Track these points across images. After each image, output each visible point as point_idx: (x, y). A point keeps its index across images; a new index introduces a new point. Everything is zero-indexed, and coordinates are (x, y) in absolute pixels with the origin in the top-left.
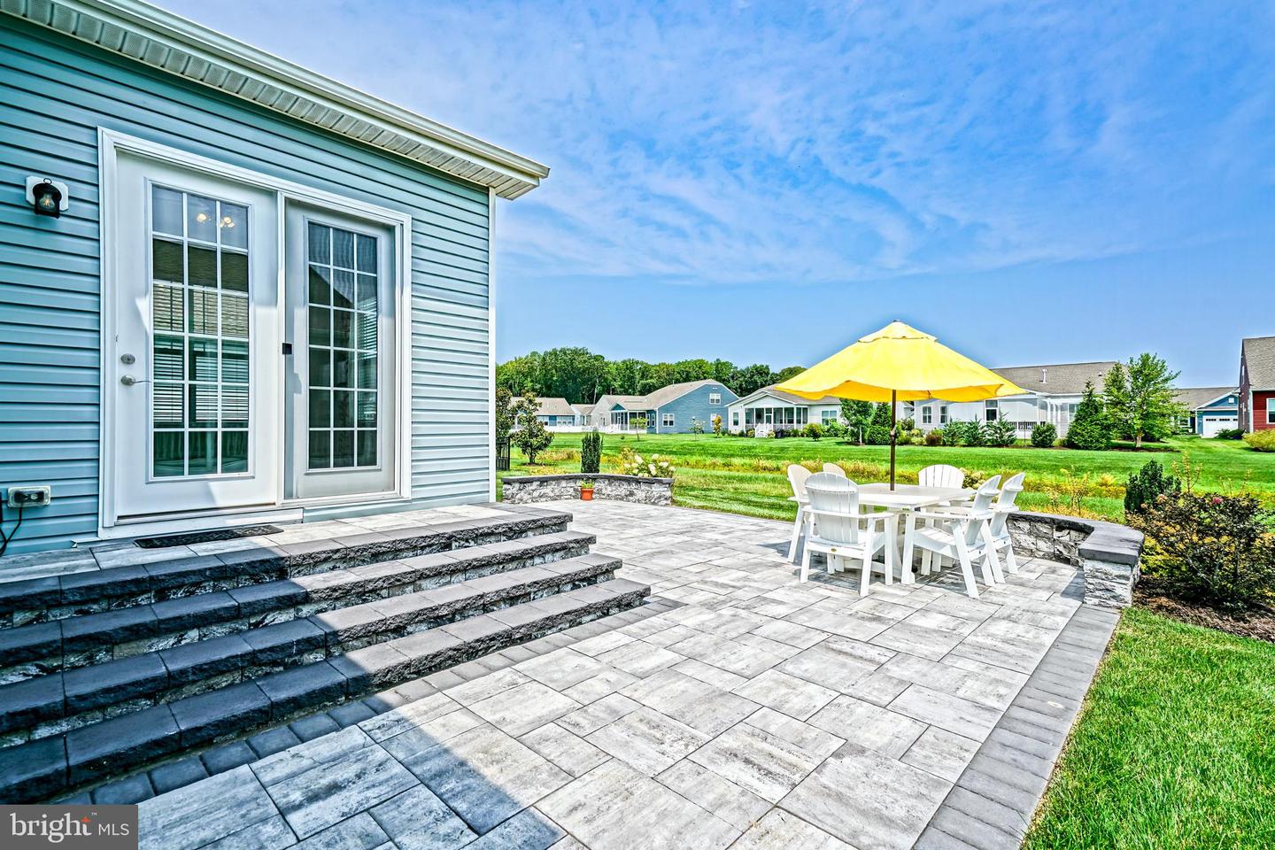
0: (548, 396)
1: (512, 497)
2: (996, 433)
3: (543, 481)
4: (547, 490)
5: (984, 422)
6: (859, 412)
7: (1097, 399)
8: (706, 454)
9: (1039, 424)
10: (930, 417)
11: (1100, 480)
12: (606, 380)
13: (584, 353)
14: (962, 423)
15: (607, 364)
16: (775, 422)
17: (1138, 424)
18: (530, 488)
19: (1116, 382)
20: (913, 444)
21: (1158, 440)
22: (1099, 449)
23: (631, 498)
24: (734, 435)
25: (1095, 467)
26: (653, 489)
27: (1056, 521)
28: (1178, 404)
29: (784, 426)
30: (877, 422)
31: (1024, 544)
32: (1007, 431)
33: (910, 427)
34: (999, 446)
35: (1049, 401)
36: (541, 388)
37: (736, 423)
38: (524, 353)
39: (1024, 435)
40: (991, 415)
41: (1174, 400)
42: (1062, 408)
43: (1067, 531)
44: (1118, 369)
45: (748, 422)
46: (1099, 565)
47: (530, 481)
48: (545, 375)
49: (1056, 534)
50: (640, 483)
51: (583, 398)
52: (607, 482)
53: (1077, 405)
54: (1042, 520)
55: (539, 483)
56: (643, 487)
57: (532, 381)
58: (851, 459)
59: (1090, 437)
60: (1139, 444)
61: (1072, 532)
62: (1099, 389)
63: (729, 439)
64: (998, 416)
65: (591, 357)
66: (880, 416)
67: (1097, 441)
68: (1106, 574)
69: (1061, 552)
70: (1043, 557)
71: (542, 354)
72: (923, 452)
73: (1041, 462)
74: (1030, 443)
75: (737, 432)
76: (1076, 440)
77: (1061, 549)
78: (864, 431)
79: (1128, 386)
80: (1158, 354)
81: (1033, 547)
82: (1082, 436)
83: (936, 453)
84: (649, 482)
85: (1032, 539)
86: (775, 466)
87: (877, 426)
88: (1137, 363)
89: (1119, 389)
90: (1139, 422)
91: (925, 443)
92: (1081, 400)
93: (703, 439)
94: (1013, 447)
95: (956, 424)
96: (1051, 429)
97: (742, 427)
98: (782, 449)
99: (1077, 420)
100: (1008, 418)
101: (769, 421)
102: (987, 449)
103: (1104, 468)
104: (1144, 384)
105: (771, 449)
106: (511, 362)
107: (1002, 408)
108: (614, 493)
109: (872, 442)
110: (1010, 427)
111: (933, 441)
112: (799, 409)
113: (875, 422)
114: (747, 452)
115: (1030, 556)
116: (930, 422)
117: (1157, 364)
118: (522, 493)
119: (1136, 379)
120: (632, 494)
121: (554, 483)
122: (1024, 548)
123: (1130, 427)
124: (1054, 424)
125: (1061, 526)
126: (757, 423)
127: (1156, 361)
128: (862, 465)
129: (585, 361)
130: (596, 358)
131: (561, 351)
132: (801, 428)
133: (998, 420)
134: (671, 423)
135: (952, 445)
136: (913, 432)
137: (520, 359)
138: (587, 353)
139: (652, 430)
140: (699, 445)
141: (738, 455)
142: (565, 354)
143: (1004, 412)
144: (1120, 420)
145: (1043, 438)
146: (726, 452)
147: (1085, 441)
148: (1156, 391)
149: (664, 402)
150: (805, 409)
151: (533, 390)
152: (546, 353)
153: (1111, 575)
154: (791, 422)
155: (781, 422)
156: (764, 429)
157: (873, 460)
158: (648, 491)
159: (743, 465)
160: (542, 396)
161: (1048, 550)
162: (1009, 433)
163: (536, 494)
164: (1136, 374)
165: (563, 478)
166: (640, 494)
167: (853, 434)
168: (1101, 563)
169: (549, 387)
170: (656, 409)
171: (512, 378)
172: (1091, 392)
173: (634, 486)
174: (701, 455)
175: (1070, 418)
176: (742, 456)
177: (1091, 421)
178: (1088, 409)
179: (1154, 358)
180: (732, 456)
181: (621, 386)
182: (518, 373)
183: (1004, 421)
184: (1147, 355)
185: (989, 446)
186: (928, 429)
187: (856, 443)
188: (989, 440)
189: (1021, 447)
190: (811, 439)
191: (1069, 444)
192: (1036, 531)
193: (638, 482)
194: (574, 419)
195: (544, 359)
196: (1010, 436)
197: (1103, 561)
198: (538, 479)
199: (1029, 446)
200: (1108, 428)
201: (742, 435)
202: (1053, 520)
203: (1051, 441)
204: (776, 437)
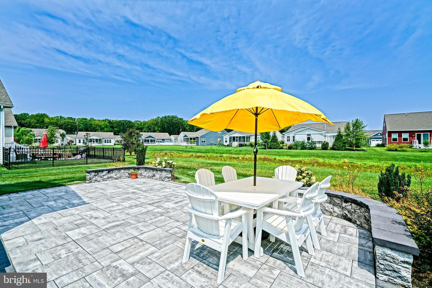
0: (163, 132)
1: (90, 179)
2: (310, 145)
3: (109, 171)
4: (113, 175)
5: (306, 141)
6: (266, 138)
7: (342, 134)
8: (214, 153)
9: (323, 142)
10: (289, 140)
11: (343, 161)
12: (184, 127)
13: (176, 117)
14: (300, 142)
15: (184, 121)
16: (239, 141)
17: (354, 142)
18: (101, 174)
19: (348, 128)
20: (284, 149)
21: (360, 147)
22: (342, 150)
23: (154, 177)
24: (225, 146)
25: (341, 157)
26: (163, 174)
27: (344, 198)
28: (366, 135)
29: (242, 143)
30: (272, 141)
31: (327, 209)
32: (314, 144)
33: (283, 143)
34: (311, 149)
35: (326, 134)
36: (161, 130)
37: (226, 142)
38: (155, 117)
39: (319, 146)
40: (309, 139)
41: (365, 134)
42: (331, 137)
43: (350, 204)
44: (348, 123)
45: (230, 141)
46: (389, 252)
47: (102, 171)
48: (162, 125)
49: (344, 205)
50: (157, 170)
51: (176, 133)
52: (144, 170)
53: (335, 136)
54: (337, 196)
55: (107, 172)
56: (159, 172)
57: (157, 127)
58: (263, 154)
59: (339, 146)
60: (354, 149)
61: (353, 204)
62: (343, 130)
63: (223, 147)
64: (311, 139)
65: (178, 119)
66: (273, 139)
67: (342, 148)
68: (393, 259)
69: (346, 215)
70: (337, 216)
71: (161, 118)
72: (287, 152)
73: (324, 155)
74: (321, 148)
75: (227, 145)
76: (335, 147)
77: (347, 212)
78: (268, 144)
79: (351, 129)
80: (361, 119)
81: (332, 210)
82: (337, 146)
83: (291, 152)
84: (161, 170)
85: (331, 206)
86: (237, 157)
87: (272, 143)
88: (354, 121)
89: (349, 130)
90: (355, 141)
91: (288, 148)
92: (337, 134)
93: (214, 147)
94: (316, 150)
95: (298, 142)
96: (327, 143)
97: (228, 143)
98: (240, 151)
99: (335, 141)
100: (314, 140)
101: (237, 141)
102: (307, 150)
103: (344, 157)
104: (356, 129)
105: (237, 151)
106: (150, 120)
107: (312, 136)
108: (147, 175)
109: (270, 148)
110: (314, 143)
111: (290, 148)
112: (247, 137)
113: (271, 141)
114: (229, 152)
115: (330, 215)
116: (289, 141)
117: (360, 122)
118: (97, 177)
119: (354, 127)
120: (154, 176)
121: (116, 171)
122: (327, 211)
123: (352, 143)
124: (328, 142)
125: (346, 200)
126: (233, 141)
127: (360, 121)
128: (267, 156)
129: (176, 120)
130: (180, 119)
131: (168, 116)
132: (248, 143)
133: (311, 141)
134: (204, 142)
135: (296, 149)
136: (284, 144)
137: (153, 119)
138: (177, 117)
139: (198, 145)
140: (212, 150)
141: (225, 153)
142: (169, 117)
143: (313, 138)
144: (349, 141)
145: (325, 147)
146: (221, 152)
147: (338, 147)
148: (360, 131)
149: (201, 134)
150: (249, 137)
151: (158, 130)
152: (162, 117)
153: (398, 260)
154: (244, 141)
155: (241, 141)
156: (235, 144)
157: (270, 155)
158: (161, 174)
159: (226, 157)
160: (161, 132)
161: (339, 213)
162: (314, 145)
163: (105, 177)
164: (354, 125)
165: (122, 169)
166: (158, 176)
167: (265, 145)
168: (390, 250)
169: (164, 129)
170: (199, 137)
171: (150, 126)
172: (340, 131)
173: (155, 172)
174: (212, 153)
175: (333, 140)
176: (227, 153)
177: (340, 141)
178: (339, 137)
179: (359, 120)
180: (223, 153)
181: (189, 129)
182: (152, 124)
183: (313, 141)
184: (358, 119)
185: (308, 149)
186: (289, 144)
187: (265, 149)
188: (308, 147)
189: (318, 150)
190: (251, 147)
191: (333, 149)
192: (333, 202)
193: (156, 170)
194: (171, 140)
195: (162, 119)
196: (315, 146)
197: (392, 249)
198: (106, 170)
199: (321, 149)
200: (345, 143)
201: (228, 146)
202: (342, 197)
203: (327, 148)
204: (239, 147)
